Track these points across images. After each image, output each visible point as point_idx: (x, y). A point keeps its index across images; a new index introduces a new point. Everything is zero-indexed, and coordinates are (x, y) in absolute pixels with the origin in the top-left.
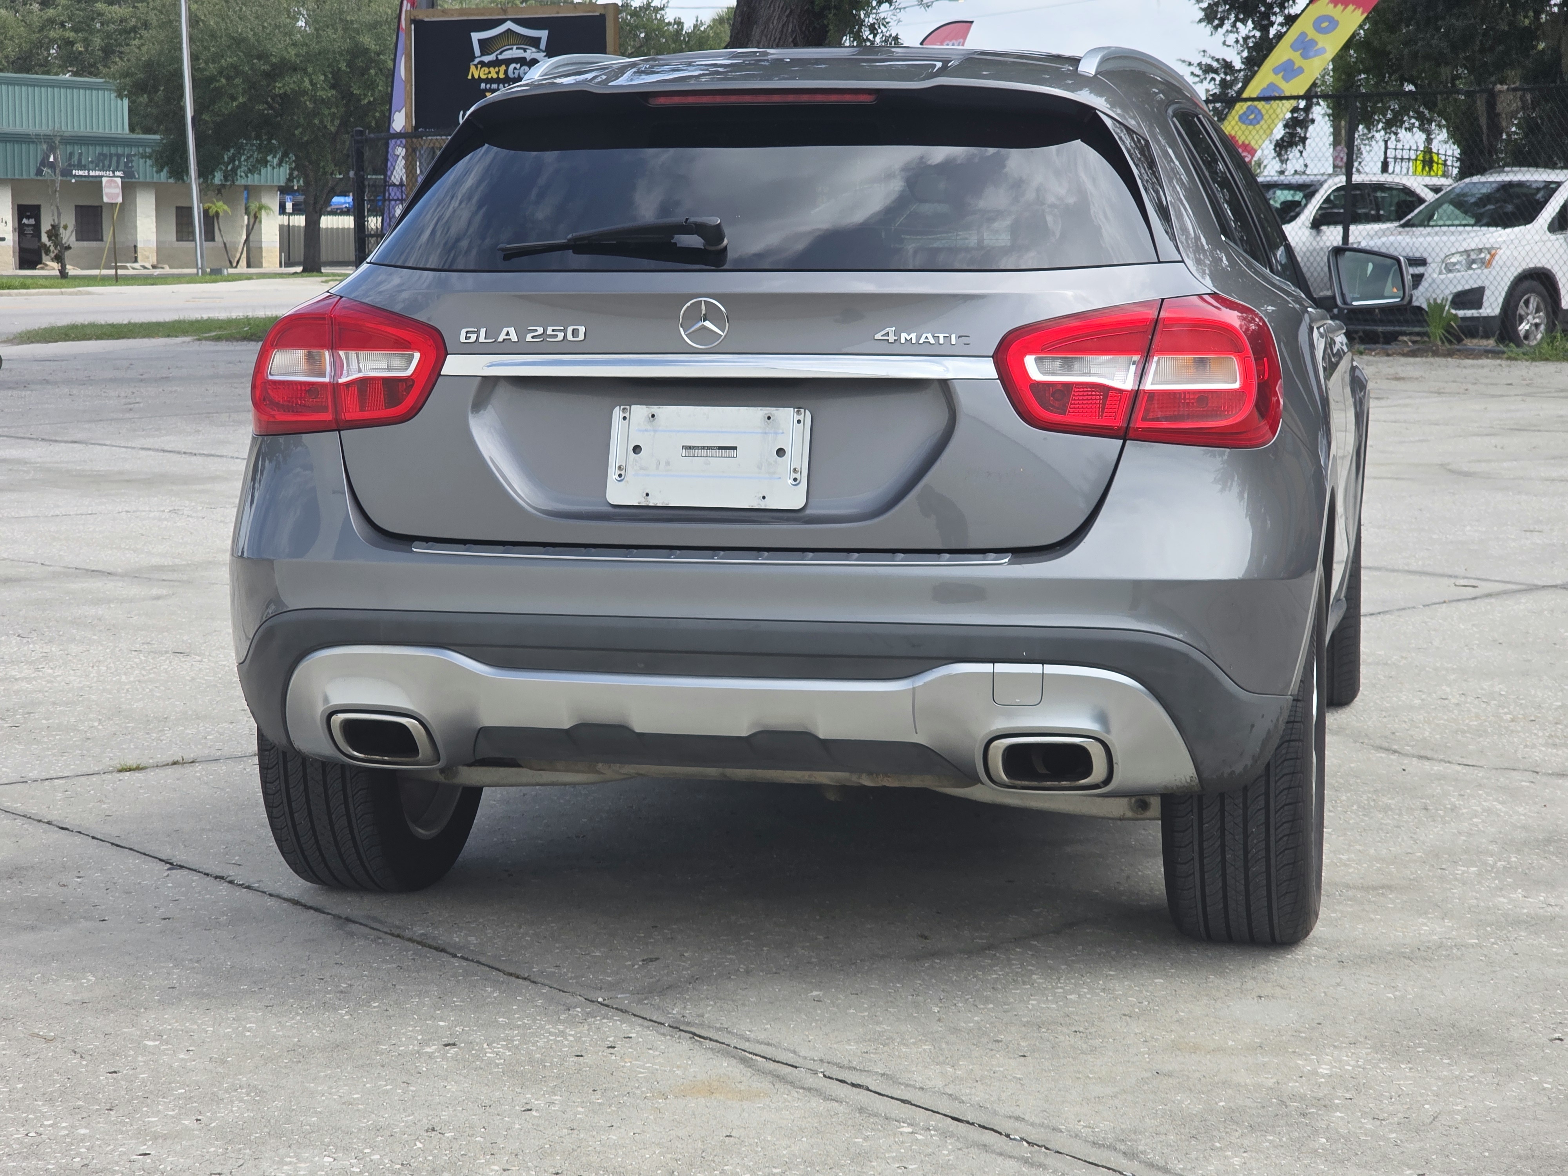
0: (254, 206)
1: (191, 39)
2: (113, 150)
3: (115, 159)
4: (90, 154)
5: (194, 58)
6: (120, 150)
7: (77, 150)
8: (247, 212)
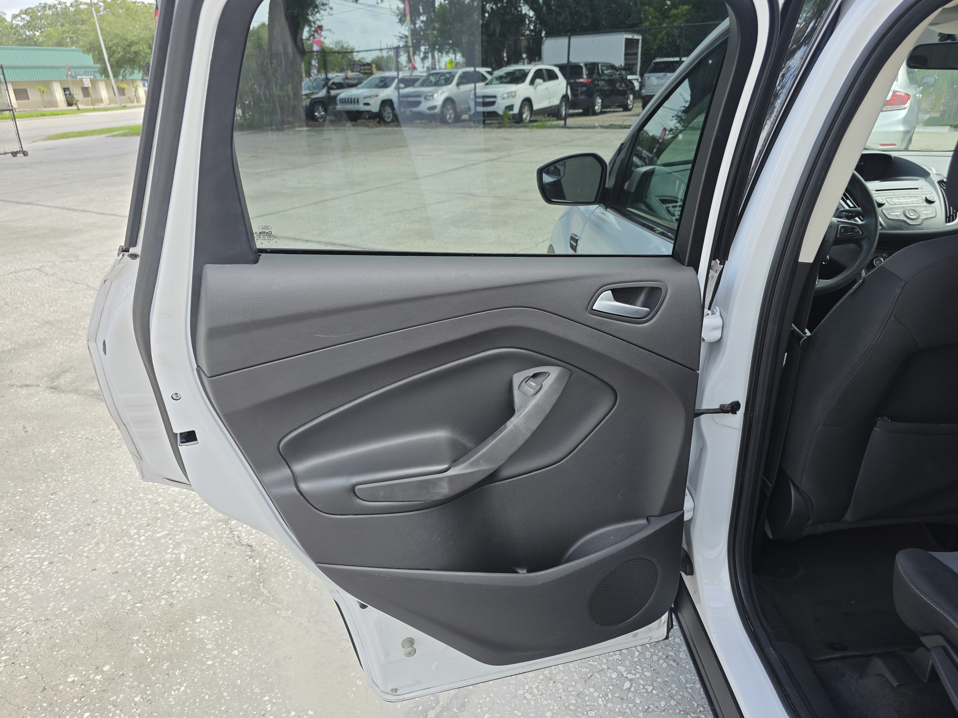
0: (135, 85)
1: (102, 35)
2: (88, 70)
3: (89, 73)
4: (82, 71)
5: (104, 41)
6: (91, 70)
7: (77, 70)
8: (133, 86)
